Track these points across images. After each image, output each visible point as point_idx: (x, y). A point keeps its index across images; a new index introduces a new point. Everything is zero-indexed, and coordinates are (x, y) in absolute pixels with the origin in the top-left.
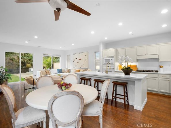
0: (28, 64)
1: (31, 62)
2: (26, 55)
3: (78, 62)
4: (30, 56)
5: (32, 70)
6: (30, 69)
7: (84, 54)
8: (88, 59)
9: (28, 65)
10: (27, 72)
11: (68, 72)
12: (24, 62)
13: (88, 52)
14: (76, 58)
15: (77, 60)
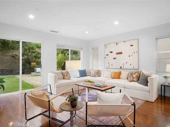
0: (34, 62)
1: (36, 60)
2: (31, 50)
3: (115, 58)
4: (36, 52)
5: (38, 70)
6: (35, 68)
7: (129, 44)
8: (138, 52)
9: (33, 64)
10: (32, 73)
11: (97, 75)
12: (28, 59)
13: (138, 39)
14: (111, 52)
15: (114, 55)
